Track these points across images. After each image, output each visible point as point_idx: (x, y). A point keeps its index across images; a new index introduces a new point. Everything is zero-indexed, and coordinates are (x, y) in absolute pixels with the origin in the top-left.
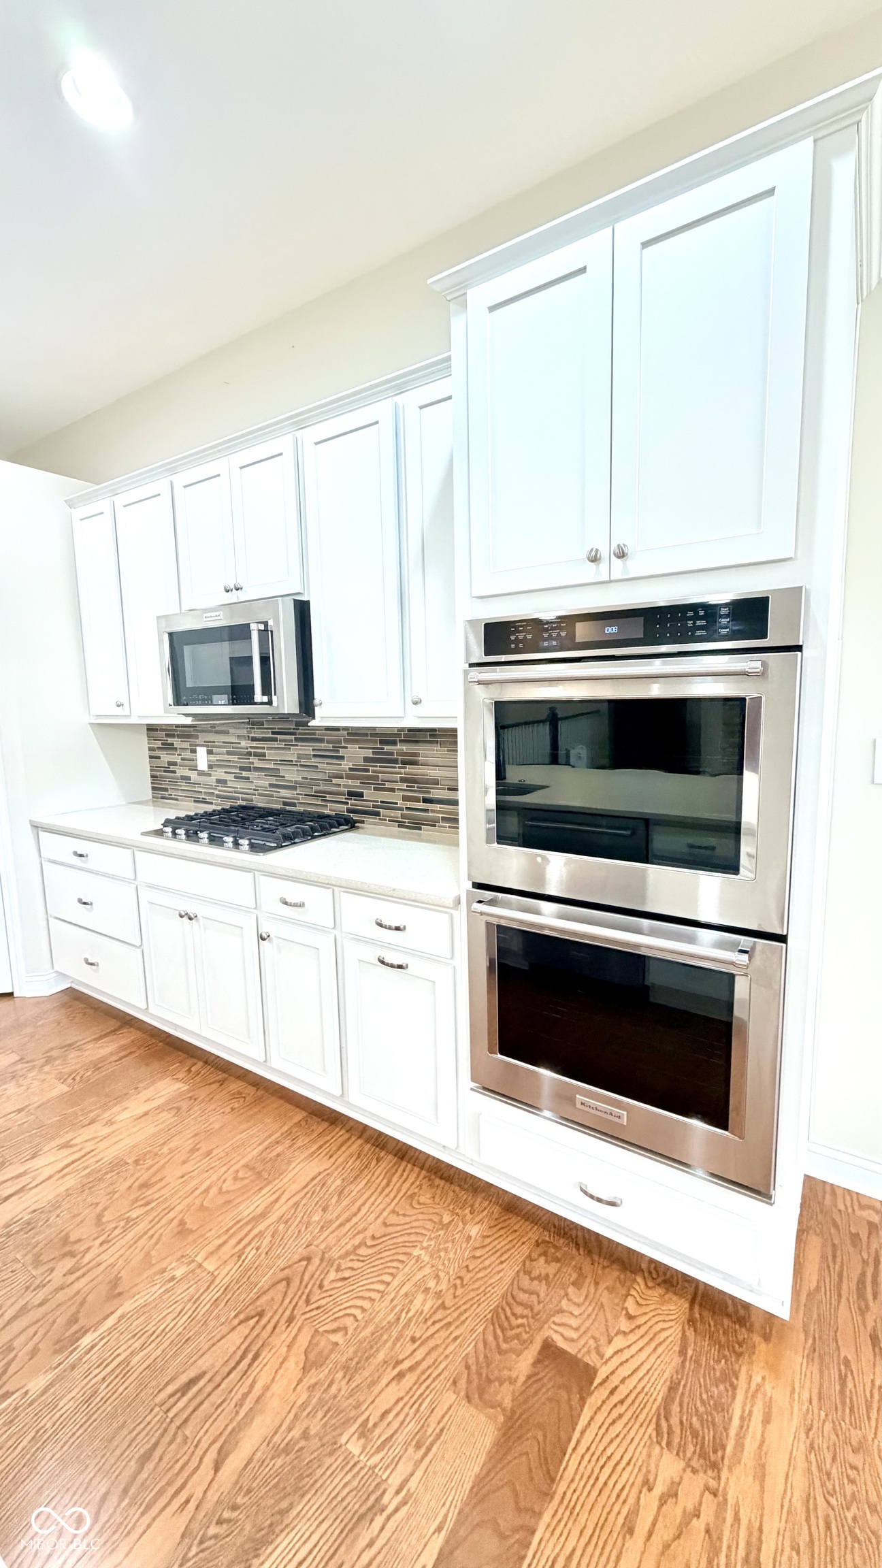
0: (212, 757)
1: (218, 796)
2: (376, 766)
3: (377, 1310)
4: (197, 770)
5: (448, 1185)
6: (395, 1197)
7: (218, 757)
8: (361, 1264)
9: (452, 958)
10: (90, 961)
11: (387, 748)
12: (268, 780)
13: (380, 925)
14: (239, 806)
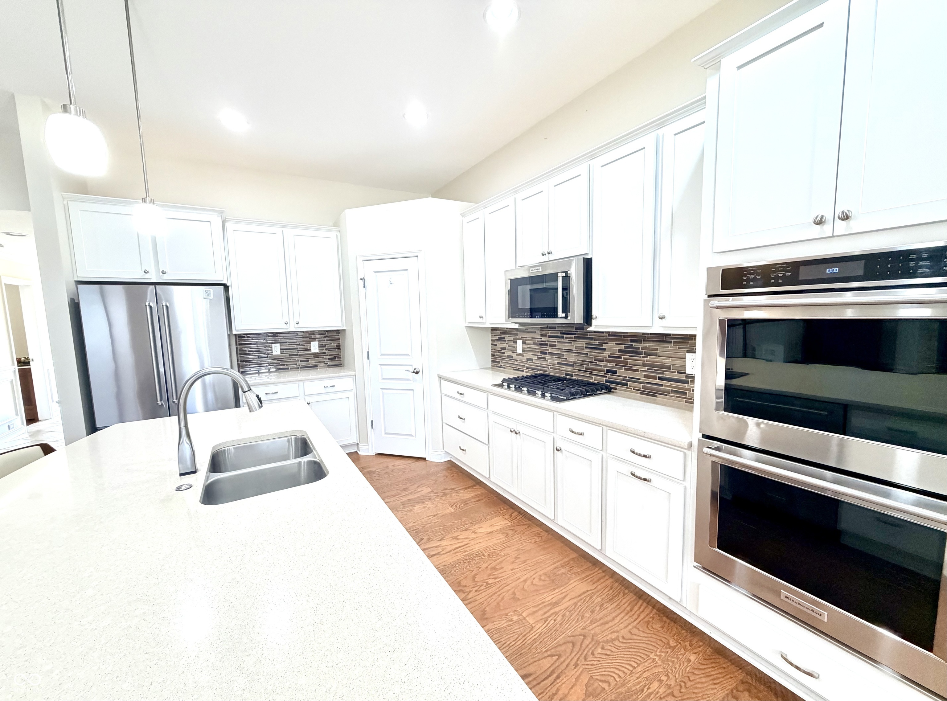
0: (525, 346)
1: (527, 368)
2: (627, 356)
3: (628, 680)
4: (516, 353)
5: (672, 623)
6: (636, 619)
7: (529, 346)
8: (616, 650)
9: (684, 480)
10: (462, 448)
11: (635, 345)
12: (556, 360)
13: (633, 452)
14: (540, 374)
